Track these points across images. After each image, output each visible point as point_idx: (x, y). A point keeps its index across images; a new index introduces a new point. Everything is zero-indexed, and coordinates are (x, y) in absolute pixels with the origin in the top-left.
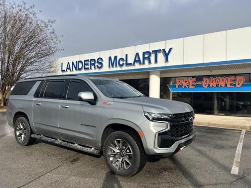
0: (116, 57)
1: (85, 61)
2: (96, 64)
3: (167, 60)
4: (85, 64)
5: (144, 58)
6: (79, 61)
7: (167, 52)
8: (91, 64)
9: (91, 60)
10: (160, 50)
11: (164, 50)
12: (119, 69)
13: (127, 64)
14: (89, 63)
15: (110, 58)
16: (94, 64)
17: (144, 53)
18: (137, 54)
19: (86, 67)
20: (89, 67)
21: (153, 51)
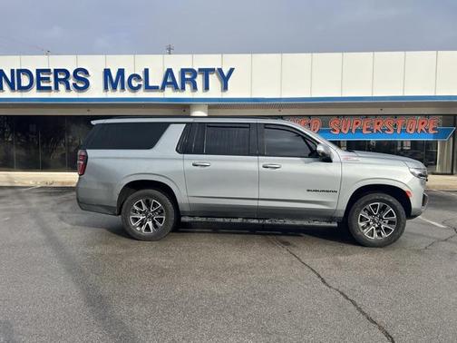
0: (121, 72)
1: (39, 71)
2: (71, 81)
3: (225, 88)
4: (39, 79)
5: (184, 80)
6: (20, 71)
7: (226, 73)
8: (57, 80)
9: (57, 71)
10: (213, 70)
11: (220, 70)
12: (127, 94)
13: (148, 88)
14: (52, 77)
15: (107, 72)
16: (65, 81)
17: (183, 71)
18: (169, 72)
19: (43, 84)
20: (52, 84)
21: (200, 70)
